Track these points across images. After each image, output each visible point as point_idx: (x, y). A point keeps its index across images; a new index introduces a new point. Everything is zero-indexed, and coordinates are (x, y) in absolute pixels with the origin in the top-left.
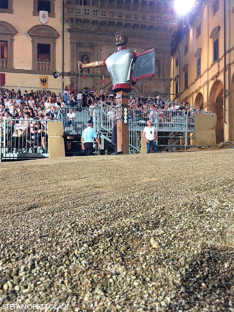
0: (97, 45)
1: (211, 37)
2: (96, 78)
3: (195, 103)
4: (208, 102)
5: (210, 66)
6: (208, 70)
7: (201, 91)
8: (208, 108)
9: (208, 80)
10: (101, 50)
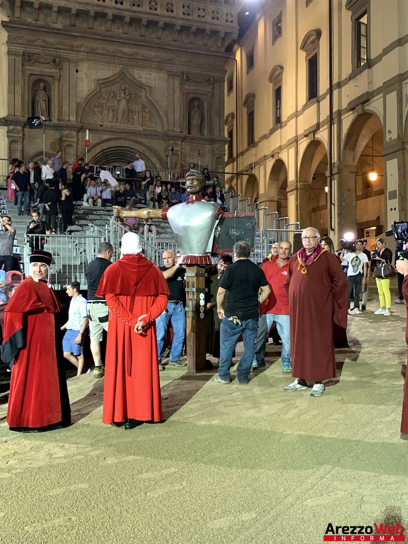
0: (69, 61)
1: (303, 48)
2: (66, 132)
3: (269, 180)
4: (297, 182)
5: (300, 108)
6: (297, 114)
7: (283, 156)
8: (297, 194)
9: (297, 136)
10: (77, 71)
